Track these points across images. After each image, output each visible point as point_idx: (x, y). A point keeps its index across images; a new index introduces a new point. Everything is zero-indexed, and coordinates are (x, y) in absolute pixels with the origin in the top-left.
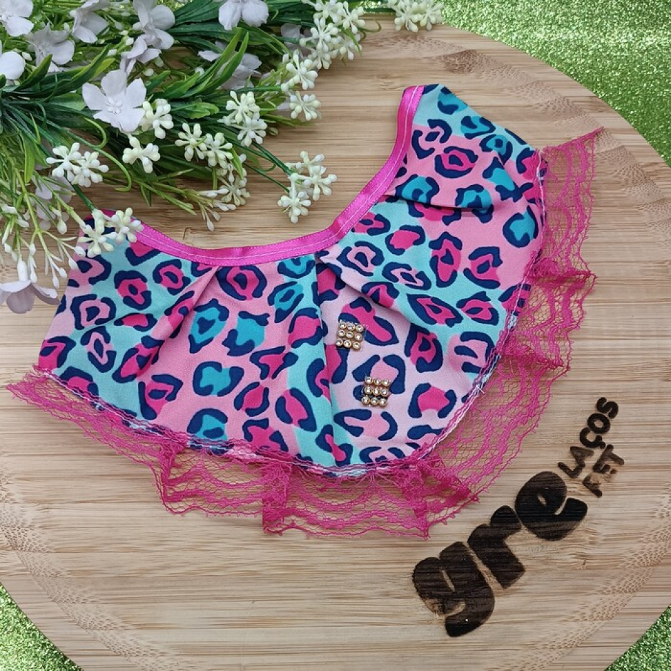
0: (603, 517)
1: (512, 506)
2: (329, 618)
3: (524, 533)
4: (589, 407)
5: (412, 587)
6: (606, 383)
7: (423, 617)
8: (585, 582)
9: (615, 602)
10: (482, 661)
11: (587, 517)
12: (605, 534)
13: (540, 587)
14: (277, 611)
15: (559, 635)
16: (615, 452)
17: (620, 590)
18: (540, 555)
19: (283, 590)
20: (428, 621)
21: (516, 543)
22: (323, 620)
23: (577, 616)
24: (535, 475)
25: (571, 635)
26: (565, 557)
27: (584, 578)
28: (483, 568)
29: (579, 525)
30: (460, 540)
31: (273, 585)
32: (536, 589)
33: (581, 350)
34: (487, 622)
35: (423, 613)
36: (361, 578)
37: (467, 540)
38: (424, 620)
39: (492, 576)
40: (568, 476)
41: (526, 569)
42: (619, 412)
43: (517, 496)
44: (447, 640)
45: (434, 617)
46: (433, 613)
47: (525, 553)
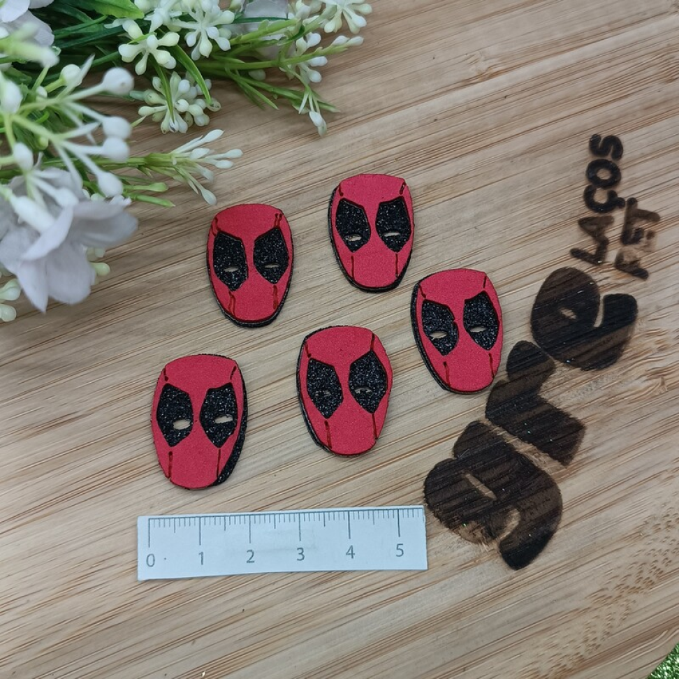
0: (663, 304)
1: (529, 339)
2: (324, 618)
3: (563, 372)
4: (581, 155)
5: (431, 518)
6: (590, 114)
7: (464, 557)
8: (673, 411)
10: (575, 588)
11: (640, 314)
12: (672, 331)
13: (614, 442)
14: (236, 642)
15: (669, 502)
16: (643, 205)
18: (597, 395)
19: (234, 604)
20: (474, 560)
21: (557, 391)
22: (314, 626)
24: (544, 280)
26: (630, 386)
27: (670, 404)
28: (524, 448)
29: (633, 329)
30: (474, 419)
31: (214, 604)
32: (611, 448)
33: (542, 76)
34: (561, 525)
35: (461, 551)
37: (483, 415)
38: (467, 561)
39: (541, 453)
40: (591, 265)
41: (586, 424)
42: (624, 148)
43: (532, 319)
44: (514, 578)
45: (480, 551)
46: (477, 545)
47: (575, 400)
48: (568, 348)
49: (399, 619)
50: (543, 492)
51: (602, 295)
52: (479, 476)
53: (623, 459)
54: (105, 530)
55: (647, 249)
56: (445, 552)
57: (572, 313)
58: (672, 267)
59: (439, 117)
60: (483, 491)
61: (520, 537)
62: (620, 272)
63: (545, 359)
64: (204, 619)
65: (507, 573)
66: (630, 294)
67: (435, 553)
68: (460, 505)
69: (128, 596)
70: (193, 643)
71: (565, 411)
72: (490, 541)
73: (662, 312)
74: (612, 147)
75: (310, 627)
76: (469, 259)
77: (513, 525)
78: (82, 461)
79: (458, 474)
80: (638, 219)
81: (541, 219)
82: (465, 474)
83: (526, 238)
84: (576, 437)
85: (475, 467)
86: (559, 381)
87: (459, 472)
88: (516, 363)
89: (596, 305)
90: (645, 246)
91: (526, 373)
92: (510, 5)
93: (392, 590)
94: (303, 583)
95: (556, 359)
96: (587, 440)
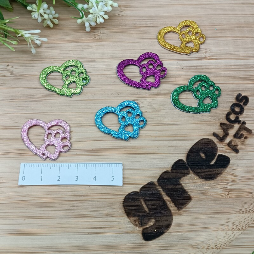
0: (240, 165)
1: (184, 159)
2: (71, 230)
3: (192, 176)
4: (232, 99)
5: (122, 210)
6: (242, 85)
7: (128, 228)
8: (229, 206)
9: (247, 219)
11: (230, 165)
12: (240, 176)
13: (200, 209)
14: (38, 226)
15: (212, 240)
16: (247, 126)
17: (250, 211)
18: (201, 190)
19: (42, 212)
20: (132, 231)
21: (187, 182)
22: (67, 231)
23: (224, 227)
24: (199, 140)
25: (220, 240)
26: (215, 191)
27: (228, 203)
28: (166, 198)
29: (225, 170)
30: (152, 181)
31: (37, 209)
32: (199, 210)
33: (229, 65)
34: (168, 231)
35: (128, 226)
36: (91, 205)
37: (157, 180)
38: (129, 230)
39: (172, 202)
40: (219, 141)
41: (193, 198)
42: (249, 102)
43: (188, 153)
44: (143, 243)
45: (135, 229)
46: (134, 226)
47: (192, 188)
48: (197, 168)
49: (96, 241)
50: (167, 217)
51: (218, 154)
52: (146, 202)
53: (201, 217)
54: (12, 170)
55: (242, 143)
56: (123, 224)
57: (204, 156)
58: (249, 153)
59: (184, 68)
60: (145, 208)
61: (152, 230)
62: (228, 147)
63: (187, 169)
64: (31, 213)
65: (141, 241)
66: (229, 157)
67: (119, 223)
68: (135, 210)
69: (10, 195)
70: (24, 220)
71: (187, 190)
72: (140, 227)
73: (239, 168)
74: (245, 100)
75: (65, 231)
76: (174, 122)
77: (151, 224)
78: (14, 144)
79: (138, 198)
80: (244, 130)
81: (207, 117)
82: (141, 199)
83: (199, 123)
84: (187, 201)
85: (146, 198)
86: (189, 179)
87: (140, 198)
88: (176, 166)
89: (215, 156)
90: (242, 141)
91: (178, 171)
92: (227, 36)
93: (99, 230)
94: (69, 214)
95: (191, 170)
96: (190, 204)
